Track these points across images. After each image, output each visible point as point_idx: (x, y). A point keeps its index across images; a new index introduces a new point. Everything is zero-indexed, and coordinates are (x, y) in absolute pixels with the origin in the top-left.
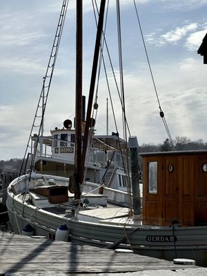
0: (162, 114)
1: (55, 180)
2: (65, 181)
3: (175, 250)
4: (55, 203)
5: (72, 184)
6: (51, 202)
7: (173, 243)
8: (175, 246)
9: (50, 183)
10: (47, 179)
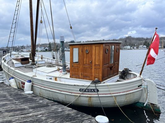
0: (71, 28)
1: (24, 55)
2: (27, 55)
3: (99, 97)
4: (24, 64)
5: (31, 57)
6: (22, 64)
7: (96, 93)
8: (98, 94)
9: (22, 56)
10: (20, 54)
